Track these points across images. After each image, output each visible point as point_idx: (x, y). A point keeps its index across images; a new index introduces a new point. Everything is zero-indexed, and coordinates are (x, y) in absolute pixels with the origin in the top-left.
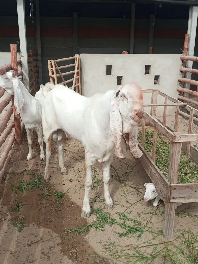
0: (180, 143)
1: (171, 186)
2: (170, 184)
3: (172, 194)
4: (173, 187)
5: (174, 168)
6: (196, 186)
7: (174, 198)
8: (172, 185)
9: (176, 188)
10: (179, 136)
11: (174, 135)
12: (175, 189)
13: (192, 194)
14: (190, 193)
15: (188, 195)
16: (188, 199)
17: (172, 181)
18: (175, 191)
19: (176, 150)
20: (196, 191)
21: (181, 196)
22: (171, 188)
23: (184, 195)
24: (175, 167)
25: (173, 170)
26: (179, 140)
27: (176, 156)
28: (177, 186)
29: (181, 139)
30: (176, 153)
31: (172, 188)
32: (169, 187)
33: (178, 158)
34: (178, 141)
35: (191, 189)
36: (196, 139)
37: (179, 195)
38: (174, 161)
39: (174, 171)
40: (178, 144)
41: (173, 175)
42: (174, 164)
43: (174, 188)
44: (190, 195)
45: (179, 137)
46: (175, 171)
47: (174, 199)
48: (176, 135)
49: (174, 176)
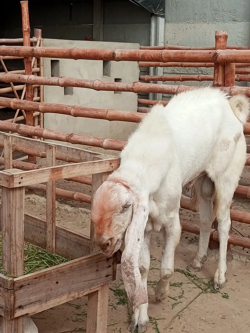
0: (20, 188)
1: (13, 283)
2: (11, 279)
3: (17, 299)
4: (18, 283)
5: (16, 243)
6: (57, 271)
7: (20, 307)
8: (15, 280)
9: (23, 283)
10: (20, 175)
11: (9, 174)
12: (21, 287)
13: (51, 290)
14: (48, 289)
15: (44, 294)
16: (46, 301)
17: (14, 272)
18: (21, 291)
19: (16, 206)
20: (57, 283)
21: (33, 298)
22: (14, 287)
23: (38, 297)
24: (17, 240)
25: (14, 247)
26: (20, 183)
27: (17, 218)
28: (24, 280)
29: (23, 180)
30: (15, 210)
31: (17, 285)
32: (11, 285)
33: (21, 221)
34: (18, 186)
35: (48, 279)
36: (49, 178)
37: (31, 298)
38: (13, 229)
39: (16, 251)
40: (18, 193)
41: (15, 258)
42: (15, 235)
43: (20, 285)
44: (49, 292)
45: (21, 177)
46: (18, 250)
47: (21, 309)
48: (14, 174)
49: (17, 261)
